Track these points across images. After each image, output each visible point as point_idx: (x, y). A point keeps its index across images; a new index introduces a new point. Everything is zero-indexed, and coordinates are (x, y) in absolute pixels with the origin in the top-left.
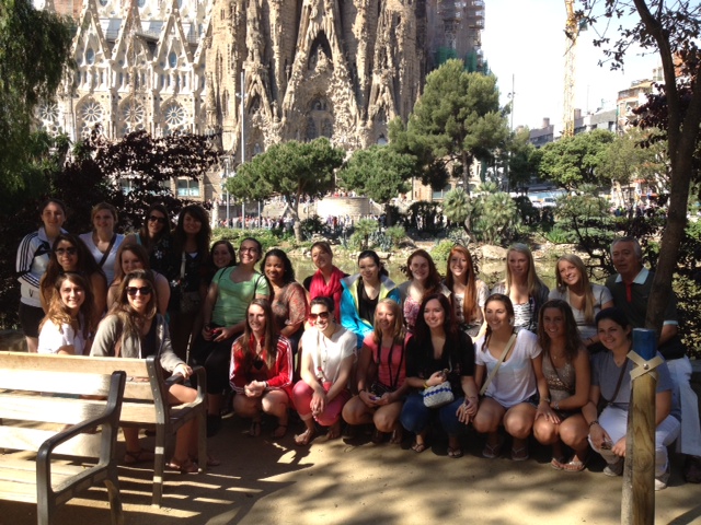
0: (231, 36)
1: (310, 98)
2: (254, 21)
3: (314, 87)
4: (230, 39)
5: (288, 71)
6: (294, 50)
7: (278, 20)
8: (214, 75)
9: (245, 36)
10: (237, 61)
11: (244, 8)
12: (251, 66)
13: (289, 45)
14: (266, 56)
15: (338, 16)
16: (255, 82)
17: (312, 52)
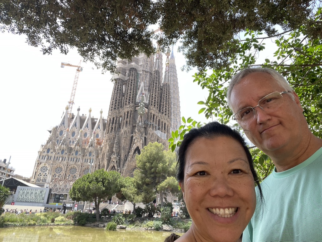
0: (108, 147)
1: (132, 167)
2: (116, 143)
3: (134, 164)
4: (108, 148)
5: (126, 158)
6: (129, 152)
7: (124, 143)
8: (101, 159)
9: (113, 147)
10: (109, 155)
11: (114, 139)
12: (113, 157)
13: (127, 150)
14: (119, 154)
15: (144, 143)
16: (114, 162)
17: (135, 152)
